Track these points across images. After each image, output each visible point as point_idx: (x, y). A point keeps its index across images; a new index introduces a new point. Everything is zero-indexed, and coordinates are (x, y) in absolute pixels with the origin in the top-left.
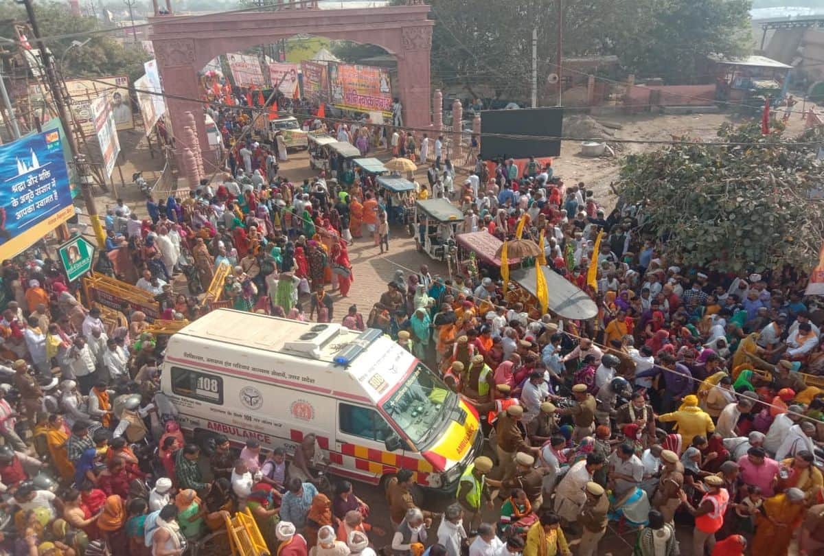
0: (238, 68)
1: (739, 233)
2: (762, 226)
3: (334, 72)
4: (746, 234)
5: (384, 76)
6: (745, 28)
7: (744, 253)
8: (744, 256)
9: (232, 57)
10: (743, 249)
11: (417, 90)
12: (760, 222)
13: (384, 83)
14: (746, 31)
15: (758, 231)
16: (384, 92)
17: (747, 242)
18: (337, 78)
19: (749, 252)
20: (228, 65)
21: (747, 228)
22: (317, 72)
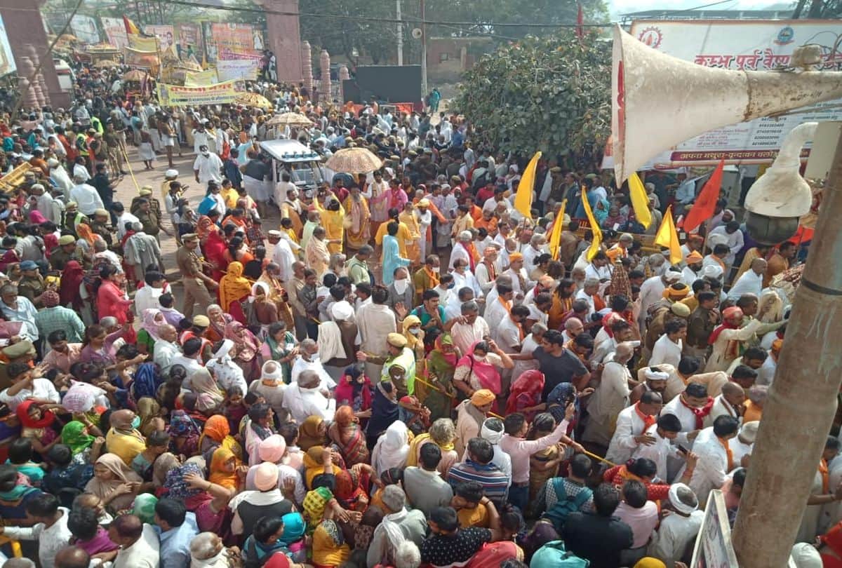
0: (113, 33)
1: (546, 117)
2: (566, 110)
3: (208, 30)
4: (553, 119)
5: (257, 33)
6: (603, 11)
7: (552, 137)
8: (552, 140)
9: (107, 21)
10: (550, 134)
11: (286, 42)
12: (564, 106)
13: (257, 40)
14: (603, 14)
15: (563, 115)
16: (258, 49)
17: (554, 128)
18: (211, 37)
19: (555, 137)
20: (104, 31)
21: (553, 112)
22: (191, 32)
